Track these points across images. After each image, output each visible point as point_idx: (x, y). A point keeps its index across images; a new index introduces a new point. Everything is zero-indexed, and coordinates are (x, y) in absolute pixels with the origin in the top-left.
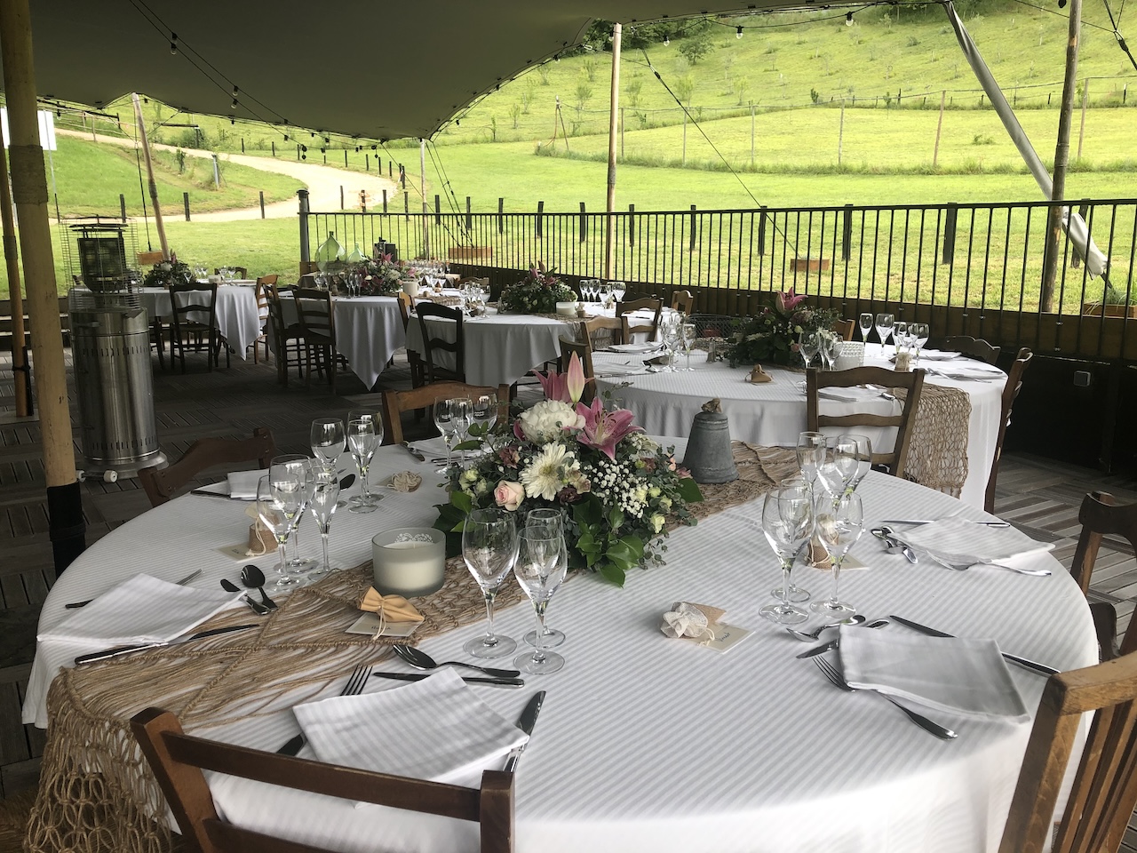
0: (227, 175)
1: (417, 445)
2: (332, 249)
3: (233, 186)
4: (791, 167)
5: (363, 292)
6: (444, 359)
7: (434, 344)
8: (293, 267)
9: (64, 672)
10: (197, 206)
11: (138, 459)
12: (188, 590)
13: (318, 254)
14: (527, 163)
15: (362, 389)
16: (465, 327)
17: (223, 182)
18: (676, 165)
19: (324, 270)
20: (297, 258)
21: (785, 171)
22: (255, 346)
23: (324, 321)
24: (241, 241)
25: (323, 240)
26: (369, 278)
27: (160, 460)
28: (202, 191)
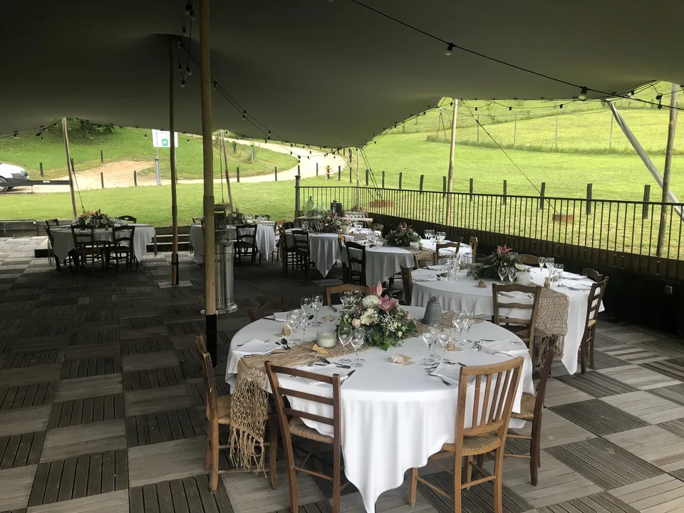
0: (258, 155)
1: (335, 306)
2: (311, 205)
3: (261, 161)
4: (580, 149)
5: (324, 231)
6: (356, 267)
7: (352, 260)
8: (291, 212)
9: (242, 359)
10: (243, 173)
11: (226, 306)
12: (267, 343)
13: (304, 207)
14: (422, 146)
15: (321, 277)
16: (366, 253)
17: (256, 159)
18: (510, 147)
19: (307, 215)
20: (293, 207)
21: (576, 152)
22: (272, 254)
23: (305, 245)
24: (265, 196)
25: (307, 199)
26: (327, 224)
27: (235, 307)
28: (245, 164)
